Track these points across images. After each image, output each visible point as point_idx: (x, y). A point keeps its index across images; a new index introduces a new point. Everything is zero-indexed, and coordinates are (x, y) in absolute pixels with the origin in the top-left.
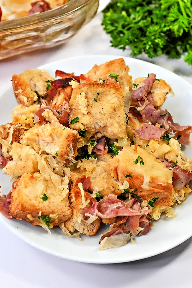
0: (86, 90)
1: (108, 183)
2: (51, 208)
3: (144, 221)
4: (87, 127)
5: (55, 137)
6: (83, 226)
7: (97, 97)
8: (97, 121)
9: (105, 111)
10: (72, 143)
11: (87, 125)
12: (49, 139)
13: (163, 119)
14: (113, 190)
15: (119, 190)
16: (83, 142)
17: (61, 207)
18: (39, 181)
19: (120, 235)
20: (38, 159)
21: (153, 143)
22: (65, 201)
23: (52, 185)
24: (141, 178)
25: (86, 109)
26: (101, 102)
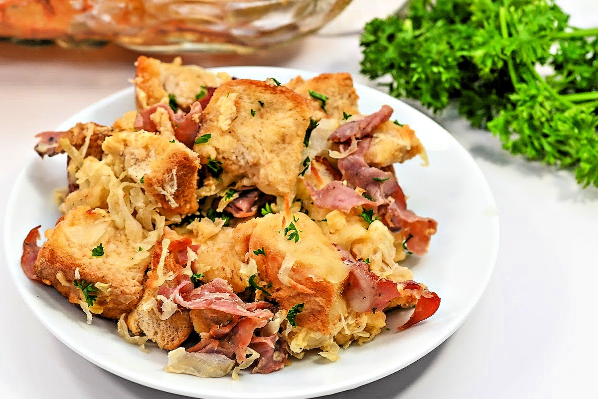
0: (241, 91)
1: (225, 260)
2: (102, 271)
3: (264, 341)
4: (224, 158)
5: (152, 153)
6: (155, 325)
7: (259, 110)
8: (244, 150)
9: (263, 137)
10: (176, 168)
11: (223, 152)
12: (140, 153)
13: (377, 188)
14: (229, 276)
15: (241, 280)
16: (214, 188)
17: (124, 277)
18: (101, 223)
19: (214, 356)
20: (111, 185)
21: (334, 216)
22: (135, 270)
23: (123, 238)
24: (280, 259)
25: (229, 122)
26: (264, 120)
